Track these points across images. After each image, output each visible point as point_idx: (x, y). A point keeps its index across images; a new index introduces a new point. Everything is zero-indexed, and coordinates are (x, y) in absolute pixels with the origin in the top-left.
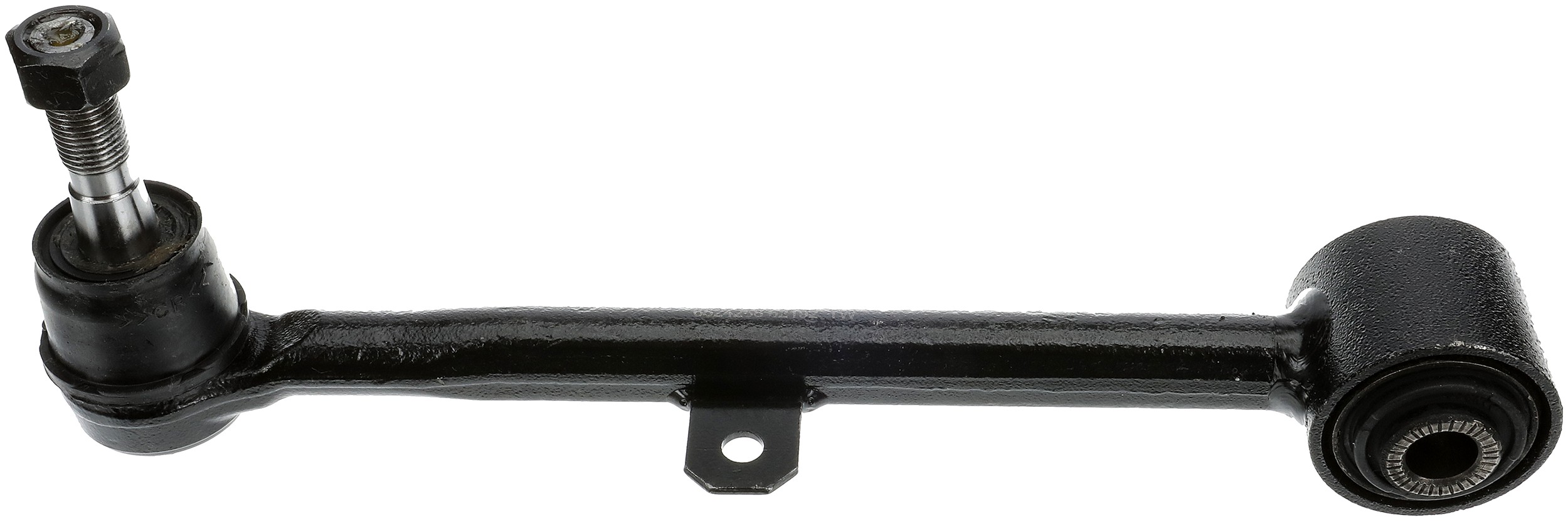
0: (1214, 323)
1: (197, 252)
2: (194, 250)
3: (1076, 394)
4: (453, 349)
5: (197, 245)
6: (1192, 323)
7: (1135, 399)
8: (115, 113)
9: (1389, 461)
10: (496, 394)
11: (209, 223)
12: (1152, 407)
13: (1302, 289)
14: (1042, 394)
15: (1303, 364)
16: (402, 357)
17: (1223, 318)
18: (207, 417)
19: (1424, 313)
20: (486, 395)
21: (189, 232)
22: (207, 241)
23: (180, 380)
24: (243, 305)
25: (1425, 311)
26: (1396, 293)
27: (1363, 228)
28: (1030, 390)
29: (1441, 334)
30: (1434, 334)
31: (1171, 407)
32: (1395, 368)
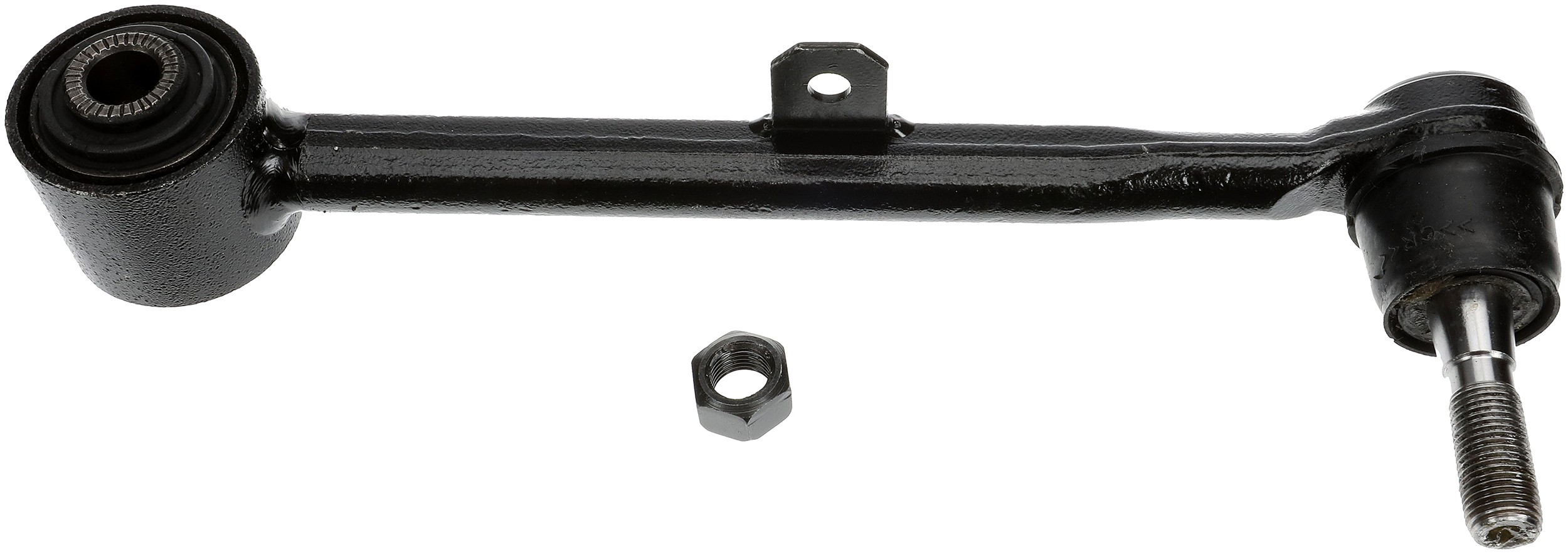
0: (362, 204)
1: (1389, 292)
2: (1391, 295)
3: (500, 132)
4: (1130, 184)
5: (1389, 298)
6: (383, 205)
7: (440, 127)
8: (1460, 447)
9: (176, 72)
10: (1091, 133)
11: (1377, 316)
12: (424, 117)
13: (281, 232)
14: (534, 132)
15: (269, 166)
16: (1184, 176)
17: (354, 209)
18: (1391, 112)
19: (145, 224)
20: (1101, 132)
21: (1397, 311)
22: (1380, 300)
23: (1415, 157)
24: (1351, 223)
25: (144, 225)
26: (177, 239)
27: (222, 295)
28: (545, 137)
29: (124, 206)
30: (131, 205)
31: (406, 117)
32: (169, 171)
